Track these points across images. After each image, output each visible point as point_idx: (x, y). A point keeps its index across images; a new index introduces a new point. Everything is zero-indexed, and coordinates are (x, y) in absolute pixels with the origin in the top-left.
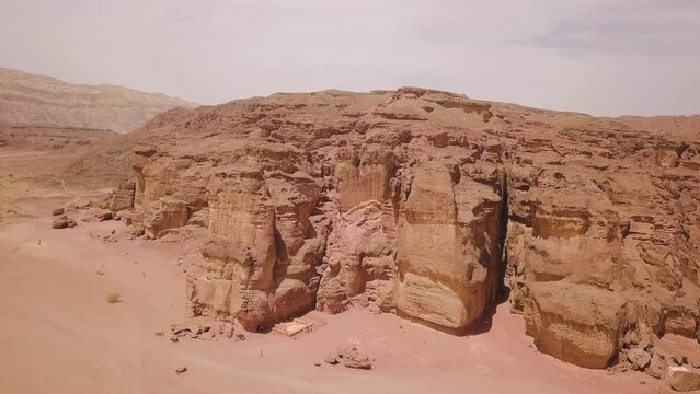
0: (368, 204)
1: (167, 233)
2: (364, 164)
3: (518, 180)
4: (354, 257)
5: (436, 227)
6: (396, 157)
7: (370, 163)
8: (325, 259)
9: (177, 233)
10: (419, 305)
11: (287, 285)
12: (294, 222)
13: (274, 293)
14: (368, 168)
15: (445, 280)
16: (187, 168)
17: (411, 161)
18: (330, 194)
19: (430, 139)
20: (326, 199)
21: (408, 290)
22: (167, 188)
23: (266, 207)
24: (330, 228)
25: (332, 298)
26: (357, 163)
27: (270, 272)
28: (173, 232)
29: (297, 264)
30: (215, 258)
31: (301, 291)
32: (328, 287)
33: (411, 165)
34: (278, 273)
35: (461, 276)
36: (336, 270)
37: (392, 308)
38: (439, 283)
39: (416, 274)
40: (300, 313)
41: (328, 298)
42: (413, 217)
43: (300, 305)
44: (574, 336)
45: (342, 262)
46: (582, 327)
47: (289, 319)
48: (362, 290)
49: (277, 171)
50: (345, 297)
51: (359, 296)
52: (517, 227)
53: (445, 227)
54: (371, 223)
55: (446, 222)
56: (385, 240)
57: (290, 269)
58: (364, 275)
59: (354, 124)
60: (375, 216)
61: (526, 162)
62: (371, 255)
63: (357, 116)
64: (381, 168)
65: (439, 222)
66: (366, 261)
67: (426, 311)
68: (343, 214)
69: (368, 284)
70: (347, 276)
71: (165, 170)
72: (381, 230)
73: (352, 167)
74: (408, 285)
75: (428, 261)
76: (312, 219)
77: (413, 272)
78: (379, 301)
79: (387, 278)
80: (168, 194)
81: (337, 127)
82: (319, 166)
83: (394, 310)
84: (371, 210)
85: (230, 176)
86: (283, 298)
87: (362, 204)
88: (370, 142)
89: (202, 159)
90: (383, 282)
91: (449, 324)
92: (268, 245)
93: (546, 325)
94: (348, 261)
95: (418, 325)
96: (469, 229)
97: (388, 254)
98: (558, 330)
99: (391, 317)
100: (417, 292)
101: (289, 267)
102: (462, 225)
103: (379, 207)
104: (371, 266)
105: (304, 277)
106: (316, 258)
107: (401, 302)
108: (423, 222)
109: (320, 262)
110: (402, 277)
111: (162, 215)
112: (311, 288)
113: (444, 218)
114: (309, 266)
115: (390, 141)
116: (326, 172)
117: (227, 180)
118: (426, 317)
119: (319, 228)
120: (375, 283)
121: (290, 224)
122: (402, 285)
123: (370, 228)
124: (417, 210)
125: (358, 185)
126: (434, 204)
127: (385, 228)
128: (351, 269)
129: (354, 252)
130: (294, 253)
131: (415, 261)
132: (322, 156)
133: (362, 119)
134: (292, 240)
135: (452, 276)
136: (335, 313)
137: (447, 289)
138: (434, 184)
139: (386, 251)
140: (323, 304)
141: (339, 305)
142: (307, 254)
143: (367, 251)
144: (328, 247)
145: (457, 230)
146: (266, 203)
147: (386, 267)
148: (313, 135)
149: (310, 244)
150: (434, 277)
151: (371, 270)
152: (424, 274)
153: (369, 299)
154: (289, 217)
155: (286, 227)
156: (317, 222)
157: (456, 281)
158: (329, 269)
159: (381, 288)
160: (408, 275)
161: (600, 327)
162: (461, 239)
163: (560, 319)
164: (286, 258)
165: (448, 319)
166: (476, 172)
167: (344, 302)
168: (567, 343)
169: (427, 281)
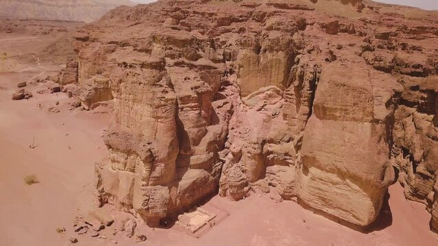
0: (268, 89)
1: (98, 105)
2: (265, 51)
3: (407, 66)
4: (256, 146)
5: (349, 125)
6: (295, 44)
7: (271, 49)
8: (227, 144)
9: (106, 105)
10: (324, 200)
11: (191, 176)
12: (197, 112)
13: (177, 186)
14: (269, 55)
15: (355, 179)
16: (113, 51)
17: (309, 48)
18: (231, 78)
19: (323, 26)
20: (227, 83)
21: (313, 184)
22: (97, 67)
23: (167, 100)
24: (231, 112)
25: (235, 186)
26: (258, 49)
27: (172, 165)
28: (103, 104)
29: (200, 154)
30: (118, 150)
31: (205, 180)
32: (232, 174)
33: (309, 52)
34: (181, 164)
35: (373, 177)
36: (237, 157)
37: (293, 196)
38: (348, 181)
39: (322, 170)
40: (202, 201)
41: (231, 187)
42: (324, 113)
43: (201, 196)
45: (244, 150)
48: (262, 175)
49: (181, 60)
50: (246, 184)
51: (260, 181)
52: (404, 110)
53: (360, 125)
54: (272, 108)
55: (362, 120)
56: (286, 127)
57: (194, 159)
58: (264, 161)
59: (251, 13)
60: (274, 101)
61: (414, 48)
62: (271, 141)
63: (253, 6)
64: (281, 55)
65: (354, 119)
66: (267, 147)
67: (330, 206)
68: (244, 99)
69: (269, 169)
70: (248, 164)
71: (95, 54)
72: (281, 116)
73: (254, 54)
74: (313, 179)
75: (338, 158)
76: (215, 104)
77: (319, 167)
78: (280, 189)
79: (287, 164)
80: (99, 73)
81: (236, 15)
82: (221, 51)
83: (295, 198)
84: (270, 96)
85: (131, 66)
86: (186, 191)
87: (262, 89)
88: (270, 29)
89: (124, 44)
90: (283, 168)
91: (355, 221)
92: (169, 140)
94: (250, 149)
95: (321, 217)
96: (384, 125)
97: (288, 141)
99: (291, 204)
100: (323, 187)
101: (192, 158)
102: (377, 121)
103: (278, 92)
104: (272, 153)
105: (207, 166)
106: (219, 144)
107: (304, 195)
108: (335, 118)
109: (223, 147)
110: (306, 171)
111: (93, 91)
112: (214, 175)
113: (360, 115)
114: (212, 154)
115: (290, 28)
116: (228, 57)
117: (128, 70)
118: (331, 211)
119: (221, 113)
120: (275, 168)
121: (193, 114)
122: (306, 179)
123: (270, 113)
124: (329, 105)
125: (259, 71)
126: (350, 99)
127: (285, 116)
128: (253, 157)
129: (255, 140)
130: (197, 143)
131: (322, 158)
132: (224, 43)
133: (258, 9)
134: (196, 130)
135: (364, 176)
136: (237, 200)
137: (356, 187)
138: (350, 78)
139: (286, 138)
140: (225, 190)
141: (240, 193)
142: (210, 143)
143: (268, 138)
144: (230, 131)
145: (373, 129)
146: (168, 96)
147: (286, 154)
148: (215, 24)
149: (213, 131)
150: (343, 175)
151: (271, 156)
152: (332, 171)
153: (270, 184)
154: (191, 107)
155: (189, 116)
156: (219, 107)
157: (368, 182)
158: (230, 156)
159: (284, 175)
160: (313, 170)
162: (376, 137)
164: (190, 149)
165: (354, 216)
166: (376, 59)
167: (246, 189)
169: (335, 178)
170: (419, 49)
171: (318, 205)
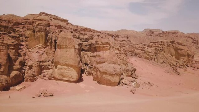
0: (39, 46)
2: (37, 32)
3: (83, 39)
4: (38, 62)
5: (68, 50)
6: (47, 30)
7: (39, 31)
8: (25, 64)
10: (62, 75)
11: (14, 73)
12: (14, 50)
13: (9, 76)
14: (39, 33)
15: (71, 66)
17: (52, 32)
18: (23, 43)
19: (56, 26)
20: (22, 45)
21: (59, 71)
23: (4, 44)
24: (25, 54)
25: (31, 76)
26: (34, 31)
27: (7, 68)
29: (17, 65)
31: (19, 75)
32: (29, 73)
33: (52, 33)
34: (10, 69)
35: (76, 64)
36: (31, 67)
37: (52, 78)
38: (69, 67)
39: (61, 65)
40: (19, 83)
41: (30, 77)
42: (61, 47)
43: (19, 80)
44: (110, 78)
45: (33, 64)
46: (112, 75)
47: (15, 85)
48: (41, 74)
49: (5, 32)
50: (35, 76)
51: (40, 76)
53: (71, 49)
54: (41, 52)
55: (71, 48)
56: (47, 57)
57: (15, 67)
58: (41, 69)
59: (27, 22)
60: (41, 50)
61: (85, 34)
62: (43, 62)
63: (27, 19)
64: (43, 33)
65: (69, 48)
66: (41, 64)
67: (65, 77)
68: (30, 50)
69: (43, 71)
70: (35, 69)
72: (45, 54)
73: (33, 33)
74: (59, 69)
75: (66, 61)
77: (60, 65)
78: (47, 76)
79: (49, 69)
81: (21, 22)
82: (18, 34)
83: (53, 79)
84: (40, 48)
86: (13, 77)
87: (37, 46)
88: (38, 25)
90: (47, 70)
91: (72, 80)
92: (6, 58)
93: (102, 76)
94: (36, 64)
95: (62, 82)
96: (78, 50)
97: (49, 61)
98: (105, 77)
99: (52, 81)
100: (62, 71)
101: (14, 67)
102: (76, 49)
103: (43, 46)
104: (43, 65)
105: (20, 70)
106: (23, 64)
107: (56, 75)
108: (64, 48)
109: (24, 66)
110: (56, 67)
112: (22, 74)
113: (71, 46)
114: (21, 66)
115: (45, 25)
116: (20, 36)
118: (65, 79)
119: (22, 54)
120: (45, 71)
121: (13, 51)
122: (56, 70)
123: (41, 53)
124: (62, 44)
125: (35, 39)
126: (67, 42)
127: (47, 53)
128: (37, 67)
129: (37, 60)
130: (15, 62)
131: (61, 61)
132: (18, 31)
133: (29, 21)
134: (14, 57)
135: (74, 65)
136: (32, 82)
137: (72, 69)
139: (48, 60)
140: (27, 79)
141: (33, 79)
142: (20, 62)
143: (41, 61)
144: (26, 60)
145: (75, 51)
146: (4, 42)
147: (48, 65)
149: (20, 59)
150: (68, 65)
151: (43, 67)
152: (64, 65)
153: (44, 76)
154: (12, 49)
156: (20, 52)
157: (75, 66)
158: (28, 67)
159: (48, 72)
160: (59, 66)
161: (116, 74)
162: (76, 53)
163: (106, 73)
164: (13, 63)
165: (72, 78)
166: (74, 35)
167: (35, 78)
168: (108, 80)
169: (65, 67)
170: (86, 34)
171: (61, 78)
